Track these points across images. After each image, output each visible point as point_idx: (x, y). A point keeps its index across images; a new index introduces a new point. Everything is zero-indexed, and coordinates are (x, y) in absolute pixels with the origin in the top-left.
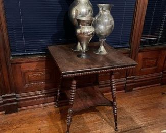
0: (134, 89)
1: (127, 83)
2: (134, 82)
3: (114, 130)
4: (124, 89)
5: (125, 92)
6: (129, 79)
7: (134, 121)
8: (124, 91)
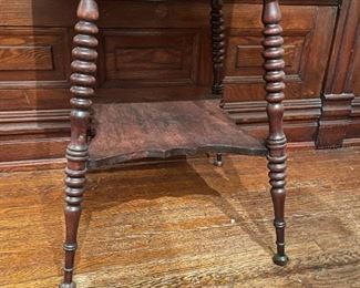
0: (345, 142)
1: (324, 116)
2: (348, 116)
3: (270, 260)
4: (314, 138)
5: (317, 147)
6: (332, 102)
7: (350, 233)
8: (312, 144)
